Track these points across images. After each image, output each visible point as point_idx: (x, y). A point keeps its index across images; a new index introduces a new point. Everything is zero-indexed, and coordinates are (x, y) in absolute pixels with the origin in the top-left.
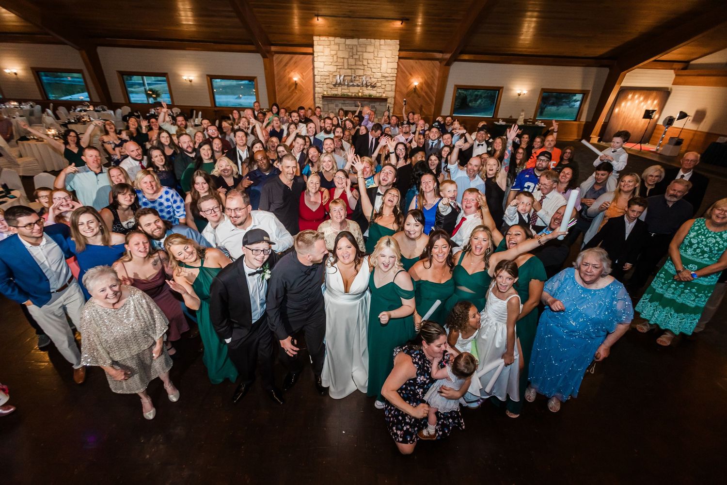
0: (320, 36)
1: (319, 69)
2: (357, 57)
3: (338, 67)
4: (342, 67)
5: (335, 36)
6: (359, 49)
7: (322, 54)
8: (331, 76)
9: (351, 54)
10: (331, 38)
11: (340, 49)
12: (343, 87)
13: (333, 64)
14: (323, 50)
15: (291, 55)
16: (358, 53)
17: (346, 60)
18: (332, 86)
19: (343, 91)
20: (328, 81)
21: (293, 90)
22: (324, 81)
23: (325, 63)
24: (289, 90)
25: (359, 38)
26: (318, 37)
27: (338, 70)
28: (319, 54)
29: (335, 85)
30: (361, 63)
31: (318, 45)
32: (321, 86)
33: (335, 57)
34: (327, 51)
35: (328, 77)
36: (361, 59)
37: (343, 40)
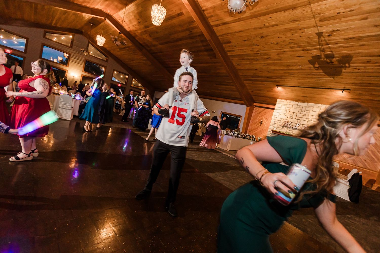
0: (281, 99)
1: (275, 116)
2: (305, 113)
3: (289, 117)
4: (292, 117)
5: (292, 100)
6: (307, 109)
7: (280, 109)
8: (282, 121)
9: (300, 111)
10: (288, 101)
11: (293, 107)
12: (288, 129)
13: (285, 115)
14: (281, 106)
15: (264, 109)
16: (306, 111)
17: (295, 114)
18: (281, 127)
19: (288, 131)
20: (279, 124)
21: (259, 126)
22: (277, 123)
23: (280, 114)
24: (257, 125)
25: (309, 102)
26: (280, 100)
27: (288, 119)
28: (278, 108)
29: (283, 126)
30: (307, 117)
31: (279, 103)
32: (274, 125)
33: (288, 111)
34: (283, 107)
35: (280, 122)
36: (307, 114)
37: (297, 103)
